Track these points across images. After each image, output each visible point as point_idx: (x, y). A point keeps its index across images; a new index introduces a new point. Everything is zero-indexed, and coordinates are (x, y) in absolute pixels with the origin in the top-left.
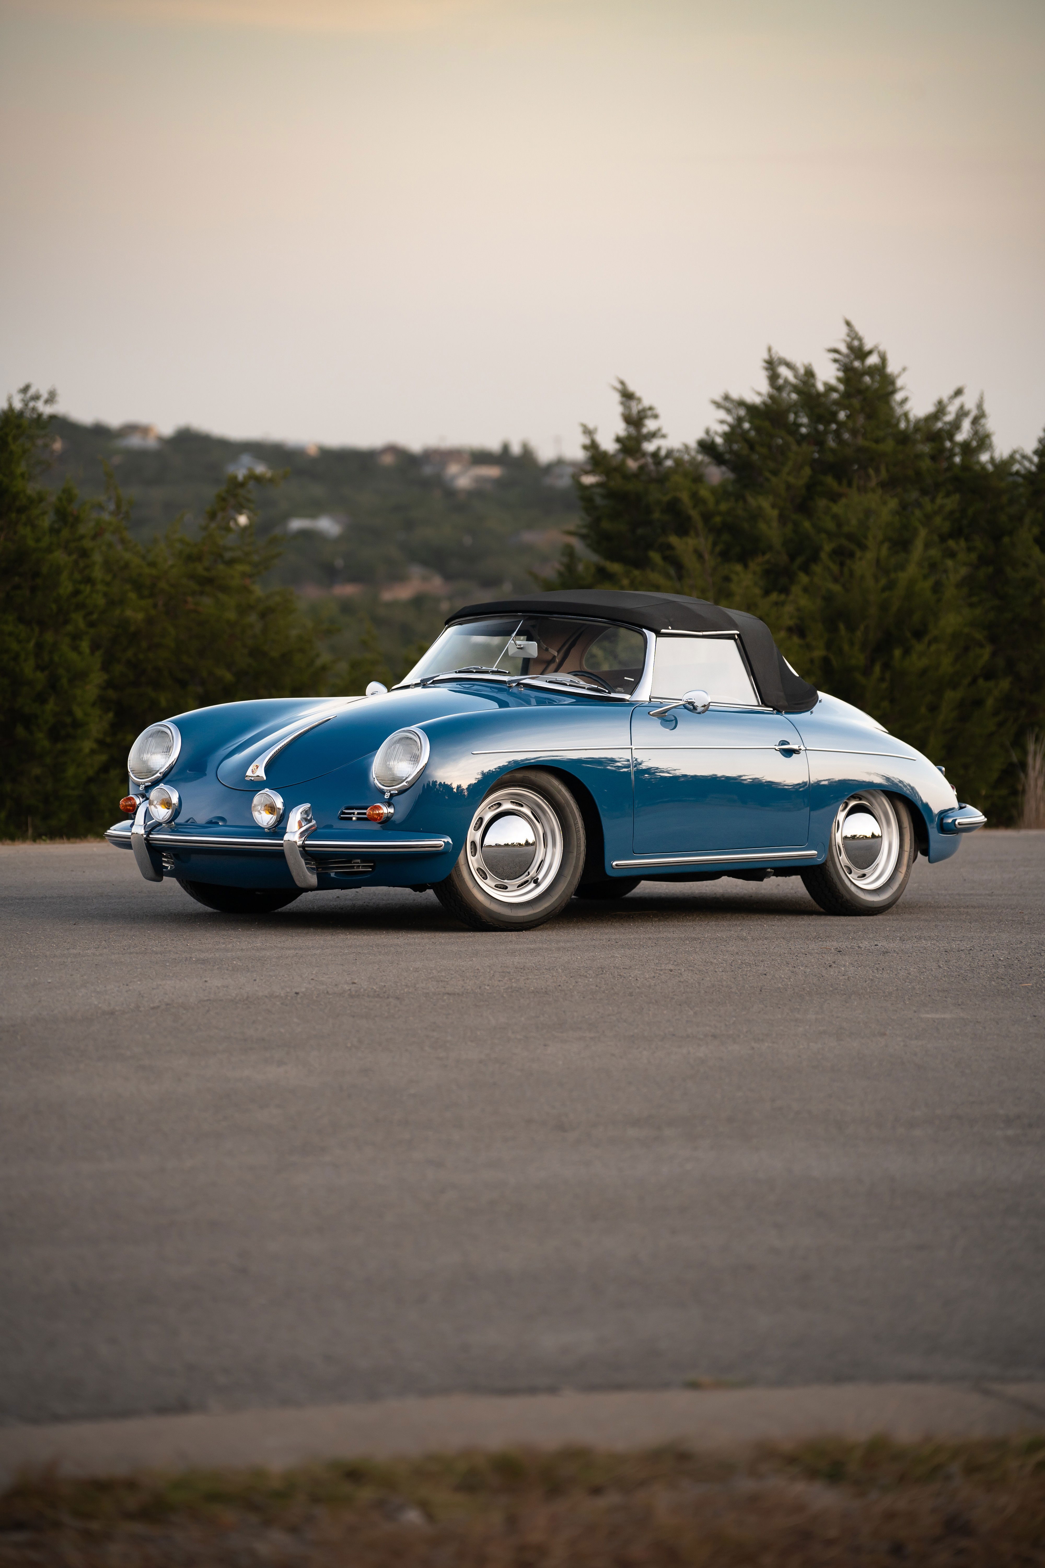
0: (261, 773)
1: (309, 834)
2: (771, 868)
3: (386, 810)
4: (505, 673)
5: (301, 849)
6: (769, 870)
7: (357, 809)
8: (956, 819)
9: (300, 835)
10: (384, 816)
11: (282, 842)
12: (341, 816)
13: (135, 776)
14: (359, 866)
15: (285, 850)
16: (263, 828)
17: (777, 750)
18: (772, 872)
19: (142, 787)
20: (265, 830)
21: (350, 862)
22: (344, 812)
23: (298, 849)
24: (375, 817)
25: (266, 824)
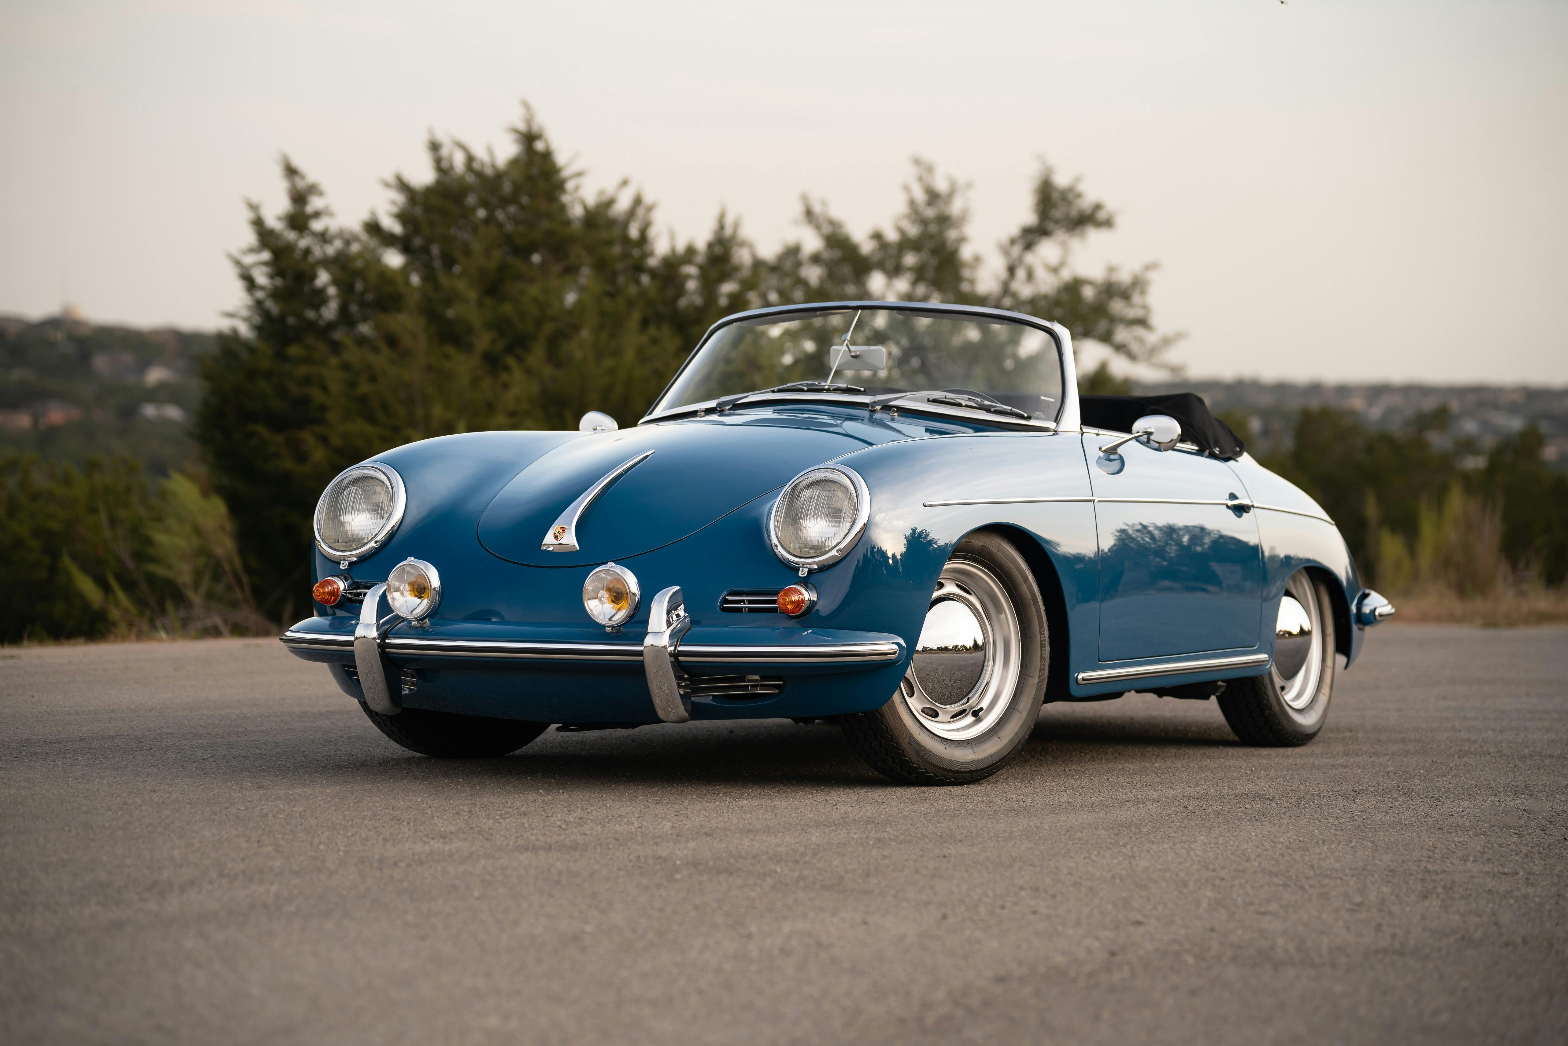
0: (570, 539)
1: (678, 637)
2: (1223, 681)
3: (807, 595)
4: (860, 391)
5: (673, 659)
6: (1220, 683)
7: (748, 594)
8: (1375, 609)
9: (671, 636)
10: (805, 606)
11: (641, 648)
12: (724, 605)
13: (331, 548)
14: (757, 686)
15: (642, 661)
16: (604, 627)
17: (1228, 507)
18: (1223, 686)
19: (343, 566)
20: (608, 629)
21: (742, 679)
22: (727, 599)
23: (669, 660)
24: (790, 607)
25: (610, 619)
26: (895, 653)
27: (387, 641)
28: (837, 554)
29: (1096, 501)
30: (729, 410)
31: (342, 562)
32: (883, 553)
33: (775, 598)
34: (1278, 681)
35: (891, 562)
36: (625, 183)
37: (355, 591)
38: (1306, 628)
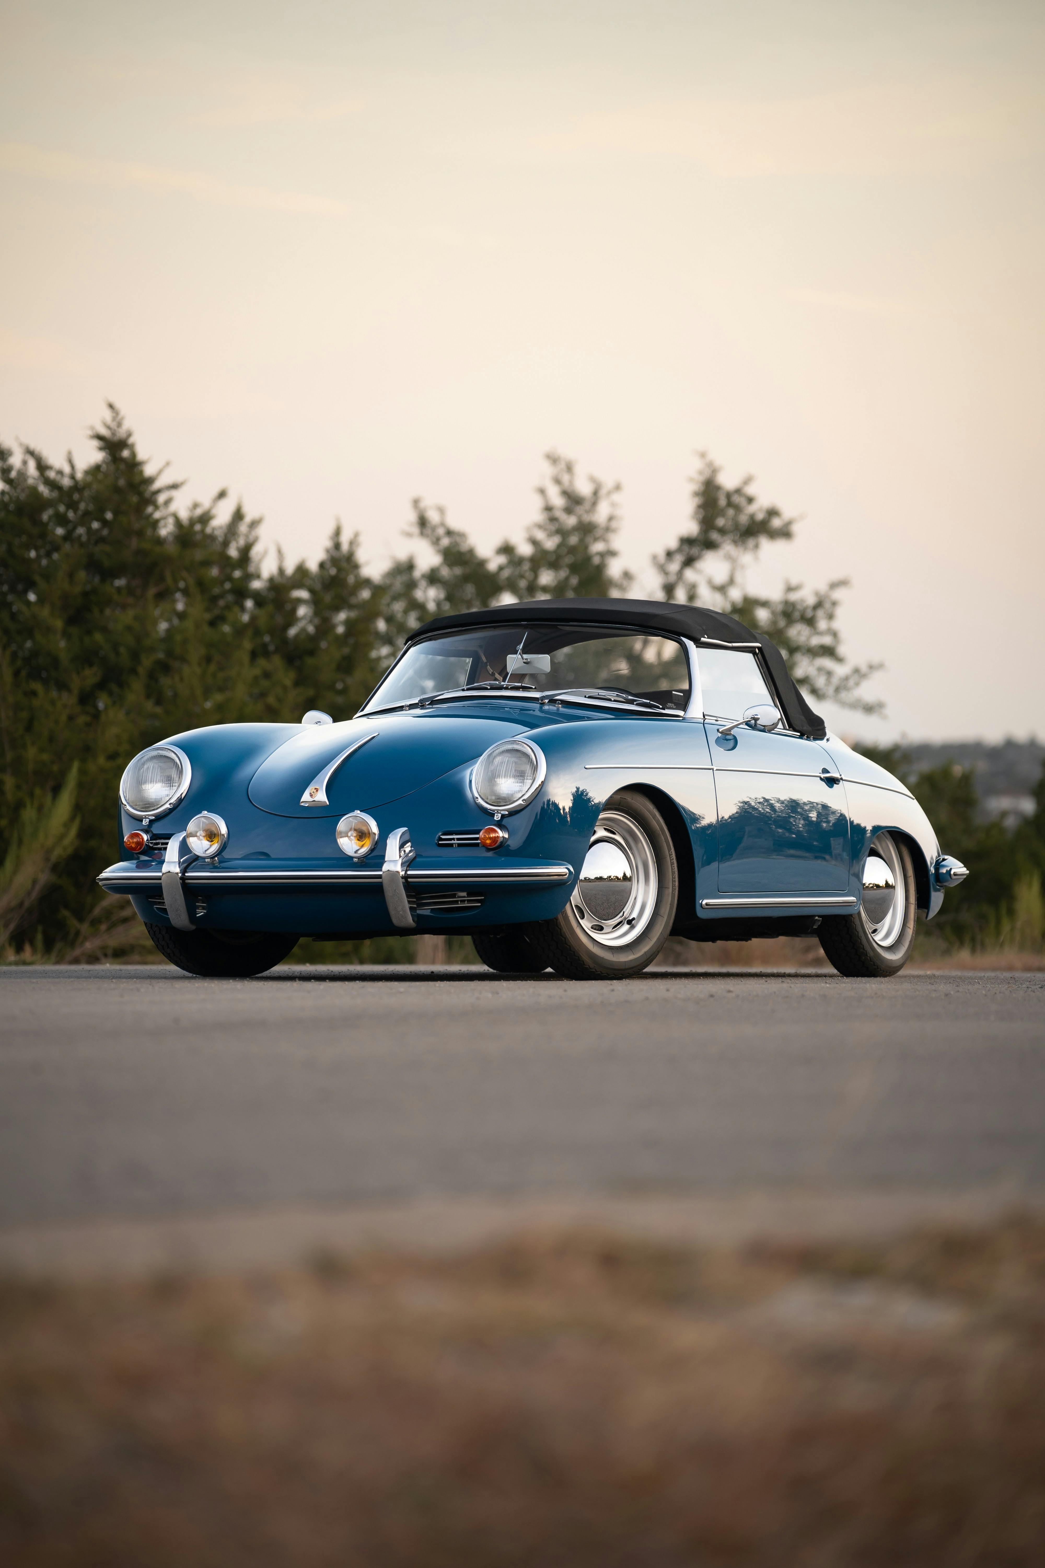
0: (322, 797)
2: (819, 916)
3: (501, 833)
4: (531, 688)
5: (404, 880)
6: (817, 918)
7: (457, 834)
8: (951, 869)
9: (402, 864)
10: (500, 840)
11: (380, 873)
12: (440, 842)
13: (133, 808)
14: (464, 901)
15: (381, 883)
16: (352, 858)
17: (821, 779)
18: (819, 920)
19: (145, 822)
20: (355, 860)
21: (454, 896)
22: (441, 838)
23: (401, 881)
24: (488, 842)
25: (356, 852)
26: (566, 875)
27: (186, 874)
28: (522, 803)
29: (715, 769)
30: (428, 705)
31: (144, 820)
32: (556, 806)
33: (477, 836)
34: (869, 927)
35: (562, 812)
36: (222, 495)
37: (155, 841)
38: (891, 881)
